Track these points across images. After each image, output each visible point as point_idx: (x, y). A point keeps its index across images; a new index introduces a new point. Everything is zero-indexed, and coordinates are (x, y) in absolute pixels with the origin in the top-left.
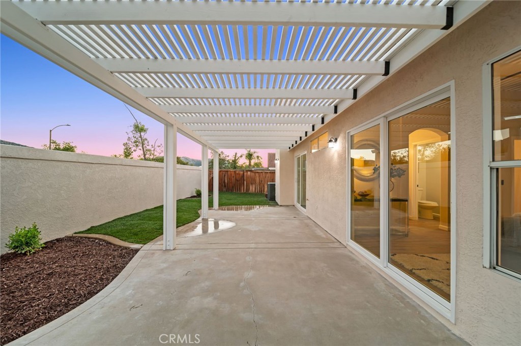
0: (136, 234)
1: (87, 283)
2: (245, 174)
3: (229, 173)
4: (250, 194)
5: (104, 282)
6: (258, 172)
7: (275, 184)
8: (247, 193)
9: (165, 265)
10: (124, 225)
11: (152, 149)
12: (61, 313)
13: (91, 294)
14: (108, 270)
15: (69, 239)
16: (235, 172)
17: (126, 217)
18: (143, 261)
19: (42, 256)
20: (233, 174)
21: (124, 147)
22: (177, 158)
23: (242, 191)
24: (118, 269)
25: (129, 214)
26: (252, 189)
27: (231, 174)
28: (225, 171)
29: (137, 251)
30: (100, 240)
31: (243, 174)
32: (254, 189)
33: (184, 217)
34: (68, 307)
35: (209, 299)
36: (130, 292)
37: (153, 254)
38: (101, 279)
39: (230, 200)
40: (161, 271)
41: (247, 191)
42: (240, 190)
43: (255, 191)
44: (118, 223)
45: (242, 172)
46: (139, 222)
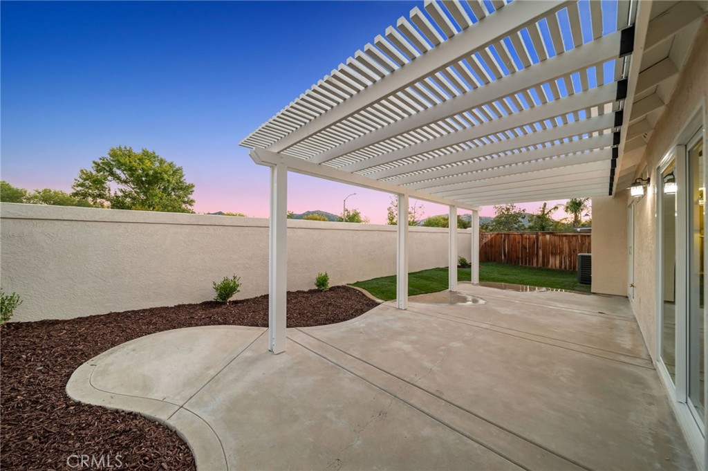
0: (383, 292)
1: (344, 314)
2: (540, 238)
3: (512, 237)
4: (548, 270)
5: (353, 316)
6: (566, 236)
7: (590, 257)
8: (544, 268)
9: (392, 318)
10: (378, 284)
11: (413, 212)
12: (330, 323)
13: (345, 320)
14: (357, 310)
15: (344, 287)
16: (522, 235)
17: (382, 278)
18: (380, 311)
19: (329, 294)
20: (518, 238)
21: (388, 212)
22: (458, 216)
23: (535, 265)
24: (362, 312)
25: (385, 276)
26: (554, 262)
27: (515, 239)
28: (504, 234)
29: (379, 304)
30: (360, 292)
31: (537, 238)
32: (558, 262)
33: (431, 285)
34: (333, 322)
35: (409, 346)
36: (363, 325)
37: (388, 309)
38: (352, 314)
39: (506, 275)
40: (388, 320)
41: (543, 265)
42: (531, 262)
43: (560, 266)
44: (374, 282)
45: (535, 236)
46: (390, 283)
